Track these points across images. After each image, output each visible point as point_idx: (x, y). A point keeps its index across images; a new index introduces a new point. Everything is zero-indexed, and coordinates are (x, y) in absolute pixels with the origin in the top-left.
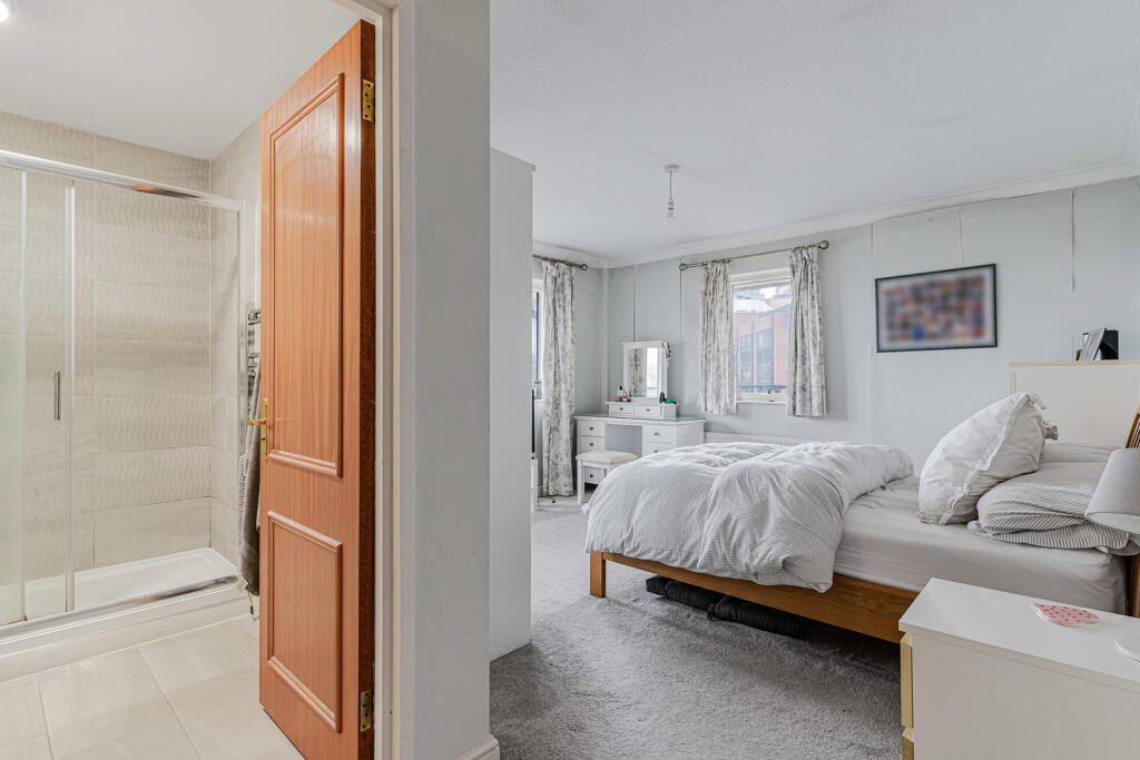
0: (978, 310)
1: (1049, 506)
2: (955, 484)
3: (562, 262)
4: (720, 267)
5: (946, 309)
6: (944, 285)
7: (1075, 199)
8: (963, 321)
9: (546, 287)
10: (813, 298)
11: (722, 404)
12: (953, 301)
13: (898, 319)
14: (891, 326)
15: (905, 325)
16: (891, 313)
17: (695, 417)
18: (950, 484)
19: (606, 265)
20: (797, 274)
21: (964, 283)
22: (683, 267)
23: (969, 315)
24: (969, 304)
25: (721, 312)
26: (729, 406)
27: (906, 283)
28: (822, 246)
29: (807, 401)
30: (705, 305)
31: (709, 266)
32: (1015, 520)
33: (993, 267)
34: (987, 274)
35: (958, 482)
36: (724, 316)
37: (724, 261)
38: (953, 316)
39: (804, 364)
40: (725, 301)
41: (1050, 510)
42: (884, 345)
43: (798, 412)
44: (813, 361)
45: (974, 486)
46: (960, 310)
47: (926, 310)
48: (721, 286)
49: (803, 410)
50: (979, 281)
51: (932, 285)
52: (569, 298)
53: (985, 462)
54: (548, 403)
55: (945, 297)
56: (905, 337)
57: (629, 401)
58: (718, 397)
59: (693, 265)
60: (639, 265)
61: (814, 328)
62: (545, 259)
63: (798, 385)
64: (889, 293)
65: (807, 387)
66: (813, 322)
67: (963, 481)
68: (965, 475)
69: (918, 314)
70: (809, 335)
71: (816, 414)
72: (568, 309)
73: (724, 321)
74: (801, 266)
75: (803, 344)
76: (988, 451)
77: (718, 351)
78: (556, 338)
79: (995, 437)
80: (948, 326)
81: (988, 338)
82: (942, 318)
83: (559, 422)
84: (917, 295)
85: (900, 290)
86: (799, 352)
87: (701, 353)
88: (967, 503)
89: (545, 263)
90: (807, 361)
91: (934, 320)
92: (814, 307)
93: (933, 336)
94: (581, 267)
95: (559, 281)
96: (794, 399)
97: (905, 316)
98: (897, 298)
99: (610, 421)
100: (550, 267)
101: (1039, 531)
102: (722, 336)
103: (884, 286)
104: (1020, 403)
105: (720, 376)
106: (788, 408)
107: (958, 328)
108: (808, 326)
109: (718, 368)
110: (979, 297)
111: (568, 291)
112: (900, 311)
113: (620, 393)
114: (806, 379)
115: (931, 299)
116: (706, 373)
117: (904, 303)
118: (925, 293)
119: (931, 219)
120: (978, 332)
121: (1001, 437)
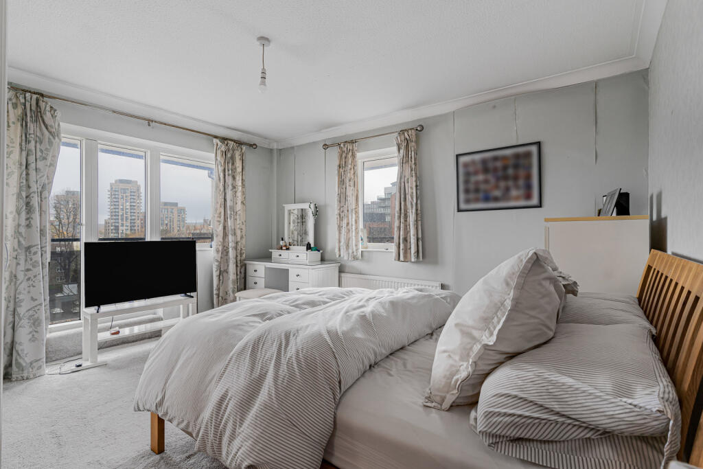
0: (528, 177)
1: (557, 407)
2: (462, 359)
3: (231, 140)
4: (350, 147)
5: (506, 178)
6: (504, 158)
7: (598, 88)
8: (517, 187)
9: (216, 159)
10: (412, 170)
11: (350, 251)
12: (511, 171)
13: (472, 186)
14: (467, 191)
15: (477, 190)
16: (467, 182)
17: (333, 261)
18: (457, 358)
19: (275, 146)
20: (402, 151)
21: (517, 156)
22: (326, 146)
23: (521, 182)
24: (522, 173)
25: (350, 181)
26: (355, 253)
27: (477, 157)
28: (419, 129)
29: (407, 250)
30: (340, 176)
31: (342, 145)
32: (515, 425)
33: (539, 144)
34: (534, 149)
35: (465, 357)
36: (352, 183)
37: (352, 142)
38: (510, 183)
39: (406, 221)
40: (352, 172)
41: (557, 413)
42: (463, 206)
43: (402, 258)
44: (412, 218)
45: (480, 363)
46: (516, 178)
47: (490, 177)
48: (350, 161)
49: (405, 257)
50: (528, 155)
51: (496, 159)
52: (239, 170)
53: (491, 334)
54: (218, 251)
55: (505, 168)
56: (477, 200)
57: (288, 249)
58: (348, 246)
59: (332, 145)
60: (297, 146)
61: (412, 193)
62: (216, 137)
63: (401, 238)
64: (466, 165)
65: (408, 239)
66: (412, 188)
67: (468, 355)
68: (471, 348)
69: (486, 181)
70: (409, 197)
71: (413, 260)
72: (239, 178)
73: (352, 188)
74: (404, 144)
75: (405, 205)
76: (495, 320)
77: (348, 211)
78: (225, 200)
79: (502, 304)
80: (507, 189)
81: (535, 201)
82: (502, 184)
83: (228, 266)
84: (485, 167)
85: (473, 162)
86: (403, 211)
87: (337, 212)
88: (472, 382)
89: (215, 141)
90: (408, 219)
91: (497, 187)
92: (412, 176)
93: (496, 199)
94: (251, 145)
95: (229, 155)
96: (399, 247)
97: (477, 183)
98: (471, 169)
99: (269, 265)
100: (219, 143)
101: (545, 442)
102: (351, 199)
103: (463, 160)
104: (527, 262)
105: (349, 231)
106: (394, 255)
107: (514, 193)
108: (409, 191)
109: (348, 224)
110: (529, 167)
111: (238, 164)
112: (473, 179)
113: (282, 243)
114: (407, 232)
115: (495, 170)
116: (340, 227)
117: (476, 173)
118: (491, 165)
119: (494, 107)
120: (528, 196)
121: (508, 304)
